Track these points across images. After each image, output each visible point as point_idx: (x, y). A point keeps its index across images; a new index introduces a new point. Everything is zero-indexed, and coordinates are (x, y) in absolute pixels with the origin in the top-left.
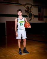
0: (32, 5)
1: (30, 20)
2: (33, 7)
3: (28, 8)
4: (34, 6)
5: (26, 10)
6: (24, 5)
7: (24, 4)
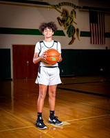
1: (70, 43)
3: (65, 13)
4: (80, 8)
5: (61, 18)
6: (55, 7)
7: (57, 3)
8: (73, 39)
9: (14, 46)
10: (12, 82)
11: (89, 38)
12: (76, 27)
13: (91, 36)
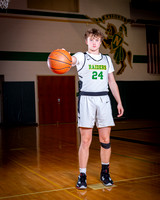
0: (126, 20)
1: (119, 73)
2: (128, 26)
4: (132, 22)
5: (106, 36)
6: (97, 21)
7: (99, 16)
8: (124, 66)
9: (39, 78)
10: (37, 129)
11: (146, 65)
12: (127, 49)
13: (148, 62)
